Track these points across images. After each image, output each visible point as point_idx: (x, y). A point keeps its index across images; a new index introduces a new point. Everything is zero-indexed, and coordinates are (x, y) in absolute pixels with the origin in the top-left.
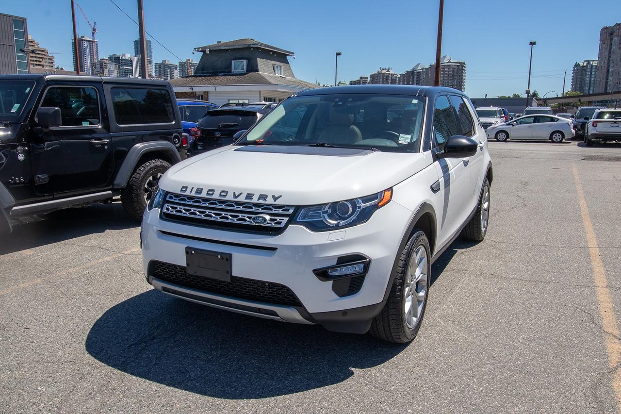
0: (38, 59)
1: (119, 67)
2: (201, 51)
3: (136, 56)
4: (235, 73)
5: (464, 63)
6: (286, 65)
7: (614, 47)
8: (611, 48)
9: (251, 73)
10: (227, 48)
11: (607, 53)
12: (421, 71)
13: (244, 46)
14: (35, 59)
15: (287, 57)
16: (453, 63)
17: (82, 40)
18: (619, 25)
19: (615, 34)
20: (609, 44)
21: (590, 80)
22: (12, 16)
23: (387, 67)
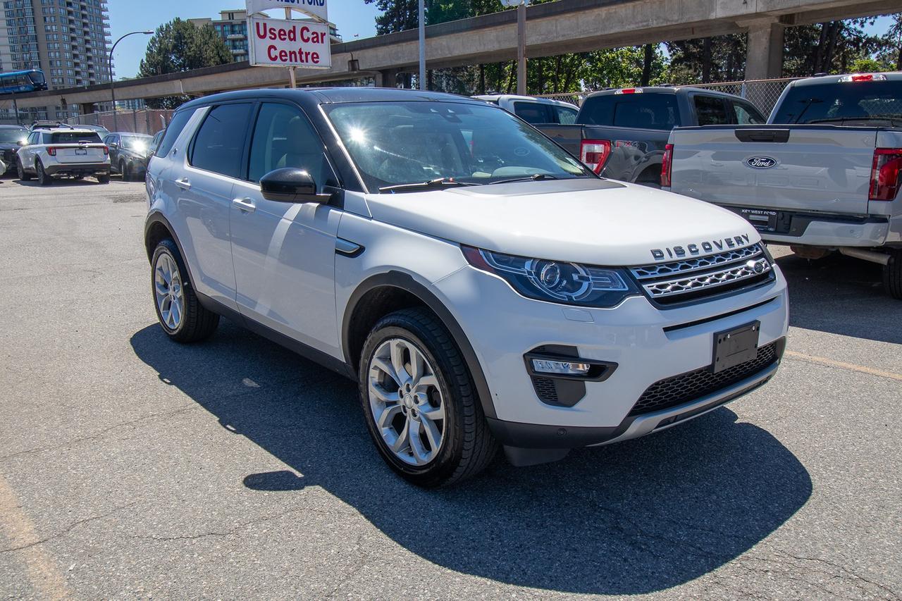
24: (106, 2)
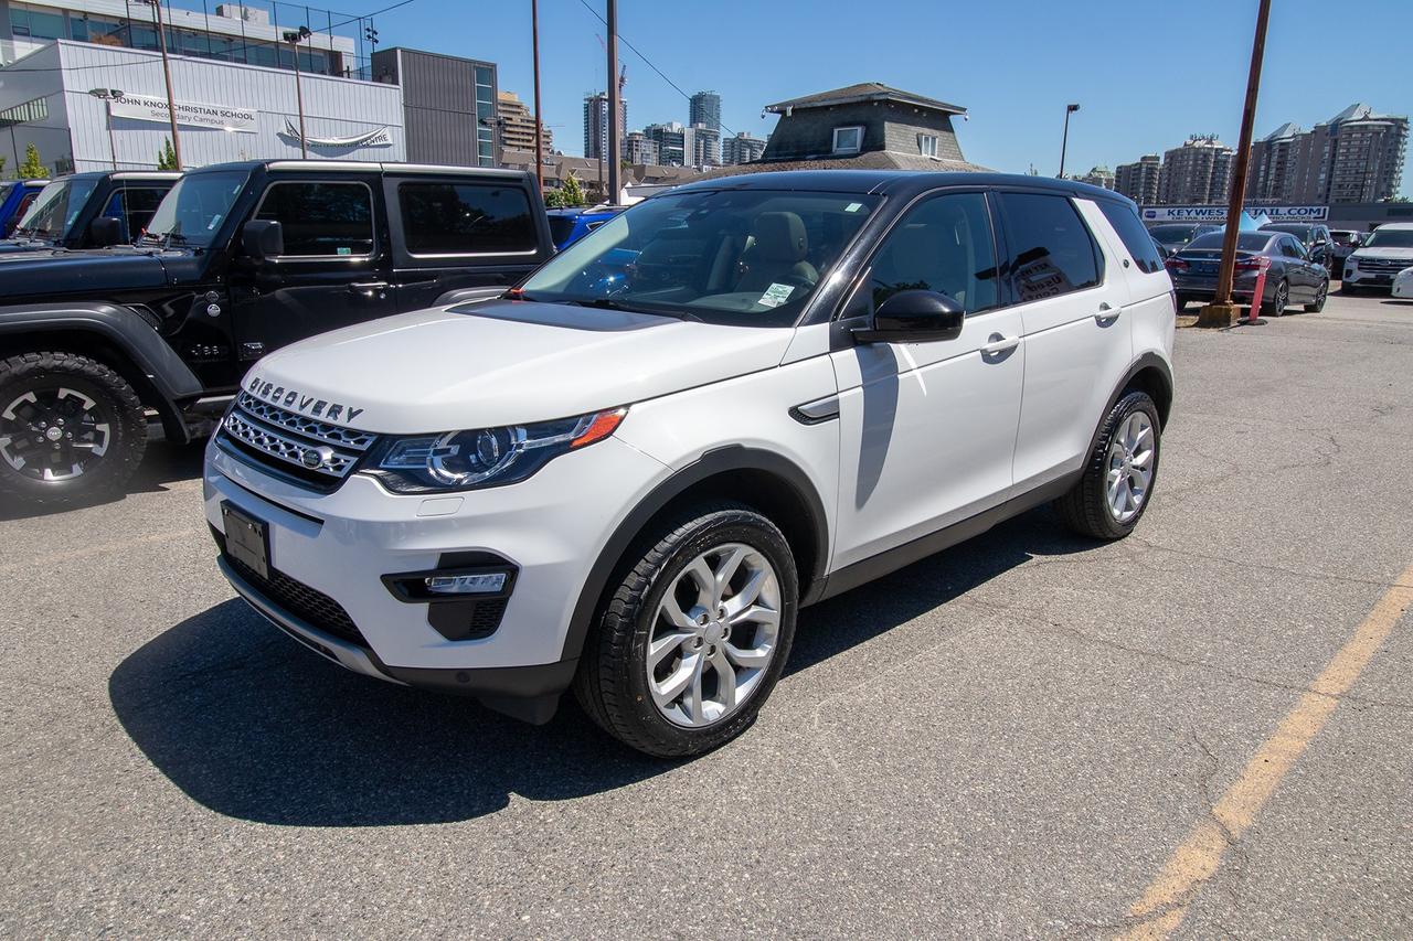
0: (526, 137)
1: (660, 148)
2: (778, 112)
3: (691, 126)
4: (838, 153)
5: (1405, 121)
6: (946, 134)
9: (870, 153)
10: (826, 103)
12: (1292, 140)
13: (859, 99)
14: (522, 137)
15: (951, 117)
16: (1376, 120)
17: (601, 99)
22: (475, 62)
23: (1208, 134)
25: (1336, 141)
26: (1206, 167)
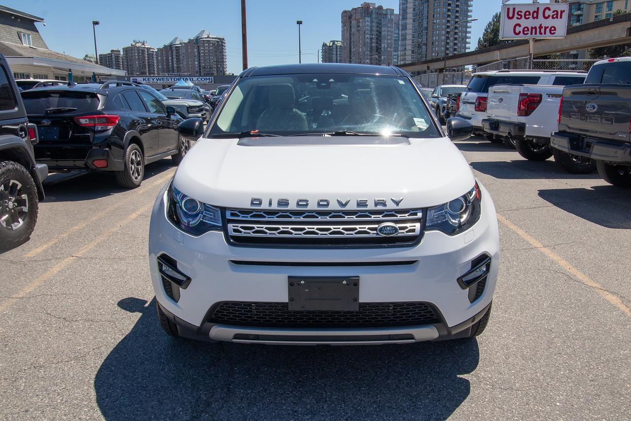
5: (223, 39)
6: (34, 33)
7: (353, 30)
8: (351, 30)
11: (348, 35)
12: (180, 45)
15: (35, 24)
16: (212, 38)
18: (355, 9)
19: (353, 17)
20: (349, 27)
21: (337, 58)
23: (142, 41)
24: (472, 1)
25: (198, 47)
26: (144, 57)
